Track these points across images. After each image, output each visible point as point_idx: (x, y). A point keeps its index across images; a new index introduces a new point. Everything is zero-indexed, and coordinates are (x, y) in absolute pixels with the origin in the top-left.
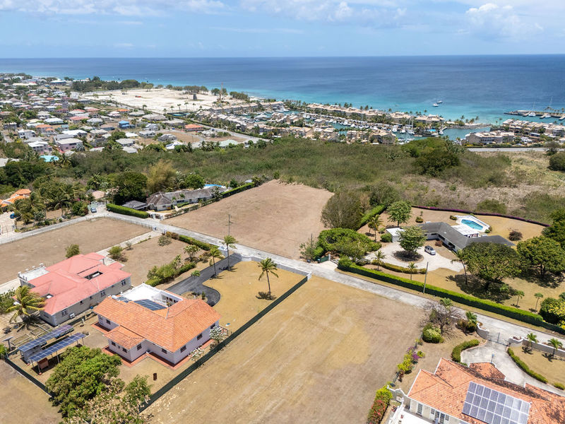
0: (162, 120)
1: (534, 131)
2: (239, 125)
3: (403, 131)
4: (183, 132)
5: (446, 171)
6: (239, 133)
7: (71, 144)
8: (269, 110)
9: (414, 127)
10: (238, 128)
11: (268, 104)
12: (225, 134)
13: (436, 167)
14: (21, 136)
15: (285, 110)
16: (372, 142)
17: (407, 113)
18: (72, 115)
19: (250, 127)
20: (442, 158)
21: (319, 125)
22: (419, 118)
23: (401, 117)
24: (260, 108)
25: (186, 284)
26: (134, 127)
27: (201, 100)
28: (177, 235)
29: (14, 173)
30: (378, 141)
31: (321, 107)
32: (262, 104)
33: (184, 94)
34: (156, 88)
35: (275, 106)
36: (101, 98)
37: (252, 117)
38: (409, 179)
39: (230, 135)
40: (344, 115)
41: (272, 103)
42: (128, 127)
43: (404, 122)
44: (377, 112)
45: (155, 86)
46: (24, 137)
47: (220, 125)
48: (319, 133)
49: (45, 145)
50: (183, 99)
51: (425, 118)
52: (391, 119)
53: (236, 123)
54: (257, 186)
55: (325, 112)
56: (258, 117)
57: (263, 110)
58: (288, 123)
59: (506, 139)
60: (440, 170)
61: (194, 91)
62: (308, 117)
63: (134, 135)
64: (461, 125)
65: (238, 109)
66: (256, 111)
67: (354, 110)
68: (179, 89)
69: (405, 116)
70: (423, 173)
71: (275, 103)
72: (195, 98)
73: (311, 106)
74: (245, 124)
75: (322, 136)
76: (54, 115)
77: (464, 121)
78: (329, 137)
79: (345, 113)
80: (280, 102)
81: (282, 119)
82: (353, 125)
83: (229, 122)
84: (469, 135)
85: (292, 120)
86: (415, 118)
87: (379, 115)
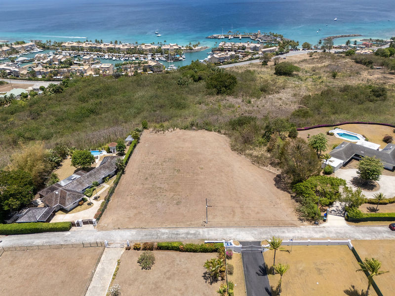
1: (239, 49)
2: (8, 71)
6: (14, 79)
8: (24, 52)
10: (9, 74)
11: (19, 46)
15: (39, 50)
16: (146, 71)
17: (151, 44)
21: (89, 61)
22: (164, 47)
23: (150, 47)
28: (152, 244)
30: (151, 70)
31: (75, 44)
35: (27, 47)
39: (7, 83)
41: (23, 45)
44: (129, 45)
48: (98, 69)
56: (19, 60)
57: (17, 52)
59: (232, 56)
66: (12, 55)
67: (108, 45)
69: (153, 46)
71: (26, 45)
73: (66, 44)
74: (15, 70)
75: (101, 72)
77: (191, 46)
78: (108, 72)
79: (100, 48)
80: (32, 44)
81: (48, 60)
84: (210, 57)
86: (160, 47)
87: (132, 47)
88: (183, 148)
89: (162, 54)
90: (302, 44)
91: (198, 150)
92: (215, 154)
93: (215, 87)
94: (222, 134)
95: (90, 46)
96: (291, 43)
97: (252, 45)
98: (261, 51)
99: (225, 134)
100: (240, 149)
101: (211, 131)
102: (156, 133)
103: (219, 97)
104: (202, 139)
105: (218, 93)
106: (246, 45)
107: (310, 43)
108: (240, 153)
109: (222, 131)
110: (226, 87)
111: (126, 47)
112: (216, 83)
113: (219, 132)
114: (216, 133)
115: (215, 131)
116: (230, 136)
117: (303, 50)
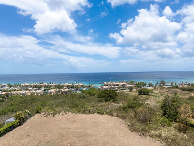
1: (115, 86)
17: (69, 83)
30: (65, 93)
51: (77, 84)
52: (64, 86)
54: (22, 124)
67: (45, 84)
75: (36, 94)
78: (40, 94)
79: (41, 86)
86: (73, 85)
87: (58, 85)
88: (69, 129)
89: (74, 88)
90: (148, 84)
91: (89, 131)
92: (110, 135)
93: (104, 97)
94: (114, 117)
95: (36, 85)
96: (142, 83)
97: (122, 84)
98: (127, 86)
99: (117, 117)
100: (141, 129)
101: (103, 114)
102: (46, 116)
103: (107, 103)
104: (94, 120)
105: (106, 101)
106: (119, 84)
107: (152, 83)
108: (143, 134)
109: (114, 114)
110: (111, 97)
111: (55, 85)
112: (104, 94)
113: (111, 115)
114: (109, 116)
115: (107, 114)
116: (123, 118)
117: (149, 87)
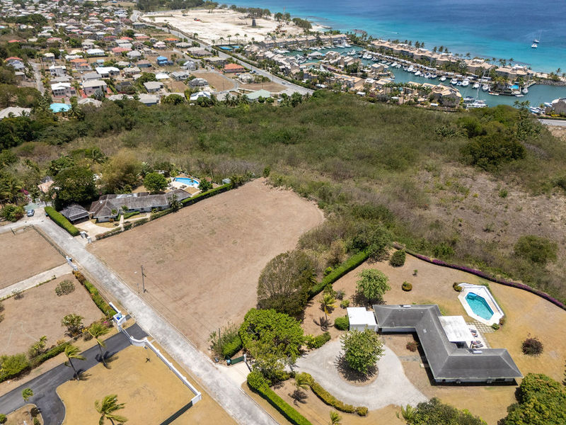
0: (206, 55)
3: (476, 86)
4: (221, 74)
5: (502, 164)
7: (93, 88)
8: (328, 45)
9: (492, 80)
11: (328, 37)
12: (265, 80)
13: (491, 158)
14: (52, 73)
15: (347, 45)
16: (431, 101)
17: (487, 61)
18: (117, 45)
19: (294, 72)
20: (501, 147)
21: (376, 72)
22: (501, 69)
23: (478, 66)
24: (319, 42)
25: (39, 384)
26: (172, 64)
27: (260, 27)
29: (6, 133)
30: (439, 101)
31: (386, 44)
32: (321, 37)
33: (246, 18)
34: (220, 8)
35: (336, 39)
36: (158, 20)
37: (305, 55)
38: (451, 170)
40: (411, 57)
41: (333, 37)
42: (166, 63)
43: (480, 73)
44: (451, 57)
45: (219, 6)
46: (55, 75)
47: (264, 65)
48: (370, 85)
49: (67, 88)
50: (242, 24)
51: (508, 70)
52: (466, 68)
53: (282, 64)
54: (236, 188)
55: (389, 52)
56: (312, 55)
57: (322, 44)
58: (342, 66)
60: (495, 164)
61: (257, 13)
62: (369, 57)
63: (166, 76)
64: (556, 80)
65: (293, 43)
66: (314, 46)
67: (425, 52)
68: (242, 11)
69: (484, 65)
70: (473, 164)
71: (337, 36)
72: (254, 25)
73: (376, 43)
74: (289, 67)
75: (373, 89)
76: (98, 45)
78: (381, 91)
80: (343, 35)
81: (336, 60)
82: (418, 73)
83: (275, 62)
84: (556, 101)
85: (347, 63)
86: (496, 68)
87: (453, 61)
95: (403, 49)
